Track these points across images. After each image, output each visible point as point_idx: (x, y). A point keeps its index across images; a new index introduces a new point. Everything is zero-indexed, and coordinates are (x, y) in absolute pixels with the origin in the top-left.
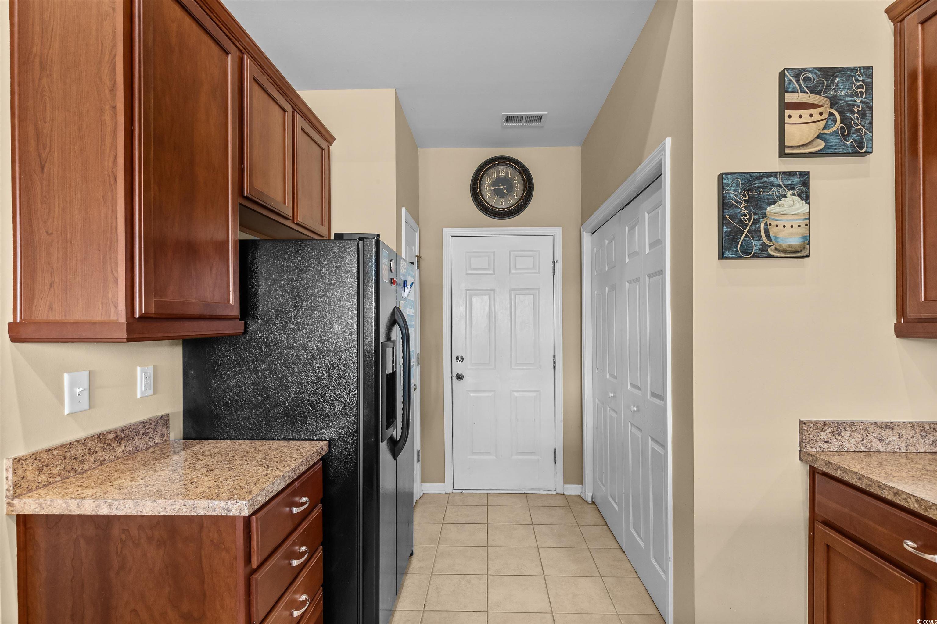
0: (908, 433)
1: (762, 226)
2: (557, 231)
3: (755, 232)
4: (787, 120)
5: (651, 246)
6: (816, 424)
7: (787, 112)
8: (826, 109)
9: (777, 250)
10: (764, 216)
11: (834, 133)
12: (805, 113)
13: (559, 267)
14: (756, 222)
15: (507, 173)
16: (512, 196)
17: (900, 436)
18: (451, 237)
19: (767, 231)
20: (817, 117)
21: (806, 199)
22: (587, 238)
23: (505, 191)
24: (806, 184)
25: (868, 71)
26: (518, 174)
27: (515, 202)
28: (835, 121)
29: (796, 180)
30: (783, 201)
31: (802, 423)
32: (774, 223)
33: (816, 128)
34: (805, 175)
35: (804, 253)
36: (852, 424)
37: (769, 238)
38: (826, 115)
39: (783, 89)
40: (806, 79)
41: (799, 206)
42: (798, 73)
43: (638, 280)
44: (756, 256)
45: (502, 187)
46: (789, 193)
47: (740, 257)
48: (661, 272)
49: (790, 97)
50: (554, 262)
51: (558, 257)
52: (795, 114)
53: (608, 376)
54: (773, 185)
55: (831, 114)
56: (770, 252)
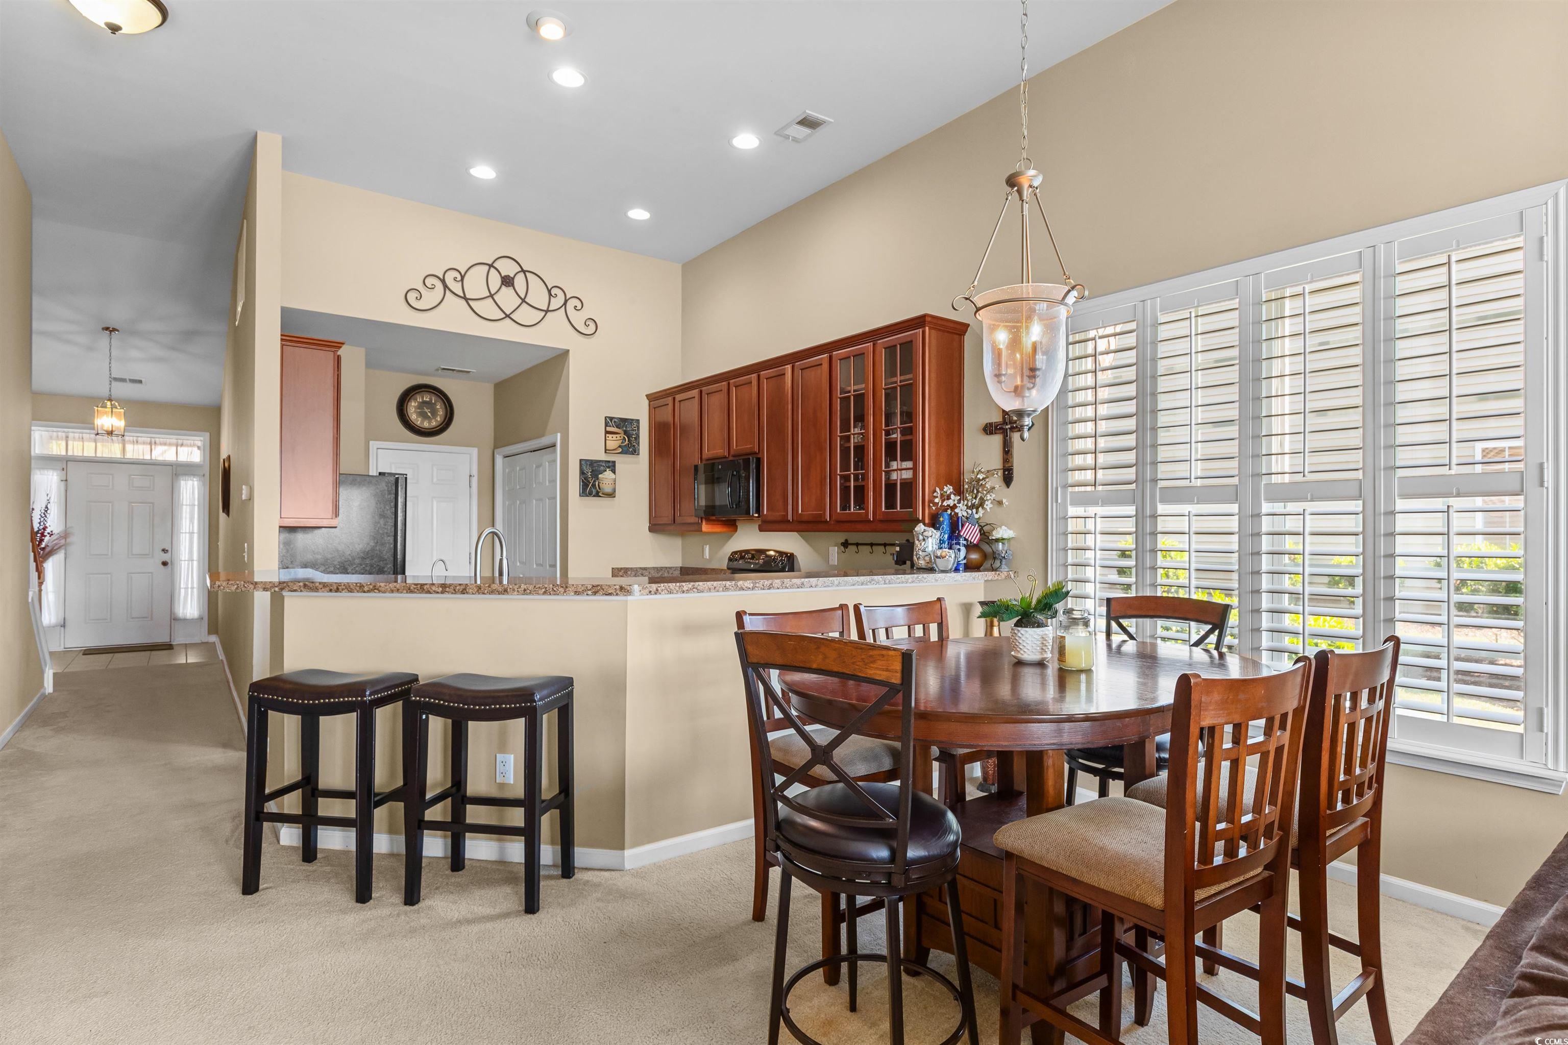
0: (652, 572)
1: (597, 483)
2: (475, 451)
3: (594, 485)
4: (607, 438)
5: (550, 482)
6: (618, 569)
7: (607, 435)
8: (622, 435)
9: (603, 494)
10: (598, 479)
11: (626, 445)
12: (614, 436)
13: (475, 480)
14: (594, 481)
15: (431, 400)
16: (435, 419)
17: (649, 573)
18: (378, 449)
19: (599, 485)
20: (618, 438)
21: (614, 473)
22: (499, 460)
23: (429, 414)
24: (614, 466)
25: (638, 421)
26: (440, 400)
27: (438, 424)
28: (625, 440)
29: (610, 464)
30: (605, 473)
31: (613, 568)
32: (601, 482)
33: (619, 443)
34: (614, 462)
35: (613, 495)
36: (631, 568)
37: (599, 488)
38: (622, 438)
39: (606, 425)
40: (615, 422)
41: (612, 476)
42: (611, 419)
43: (541, 500)
44: (594, 496)
45: (426, 410)
46: (608, 470)
47: (587, 496)
48: (555, 498)
49: (609, 429)
50: (470, 476)
51: (475, 472)
52: (610, 436)
53: (518, 564)
54: (602, 466)
55: (624, 437)
56: (600, 494)
